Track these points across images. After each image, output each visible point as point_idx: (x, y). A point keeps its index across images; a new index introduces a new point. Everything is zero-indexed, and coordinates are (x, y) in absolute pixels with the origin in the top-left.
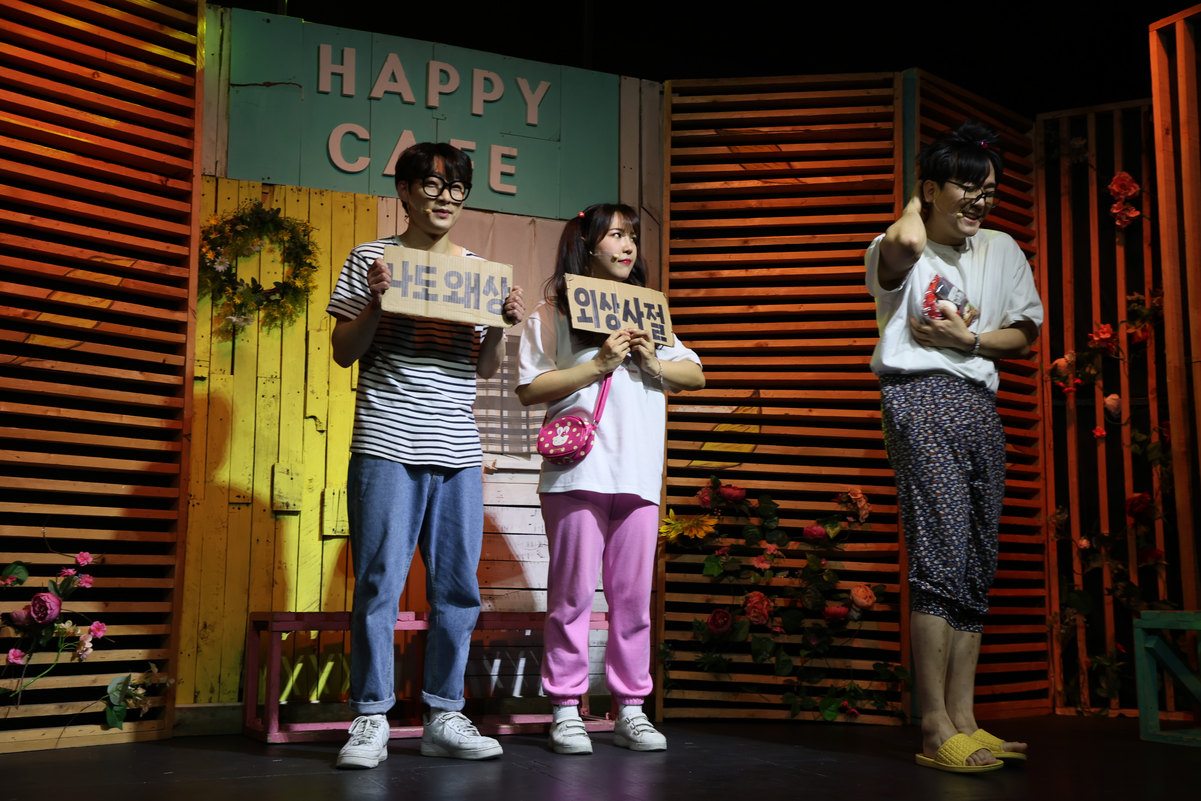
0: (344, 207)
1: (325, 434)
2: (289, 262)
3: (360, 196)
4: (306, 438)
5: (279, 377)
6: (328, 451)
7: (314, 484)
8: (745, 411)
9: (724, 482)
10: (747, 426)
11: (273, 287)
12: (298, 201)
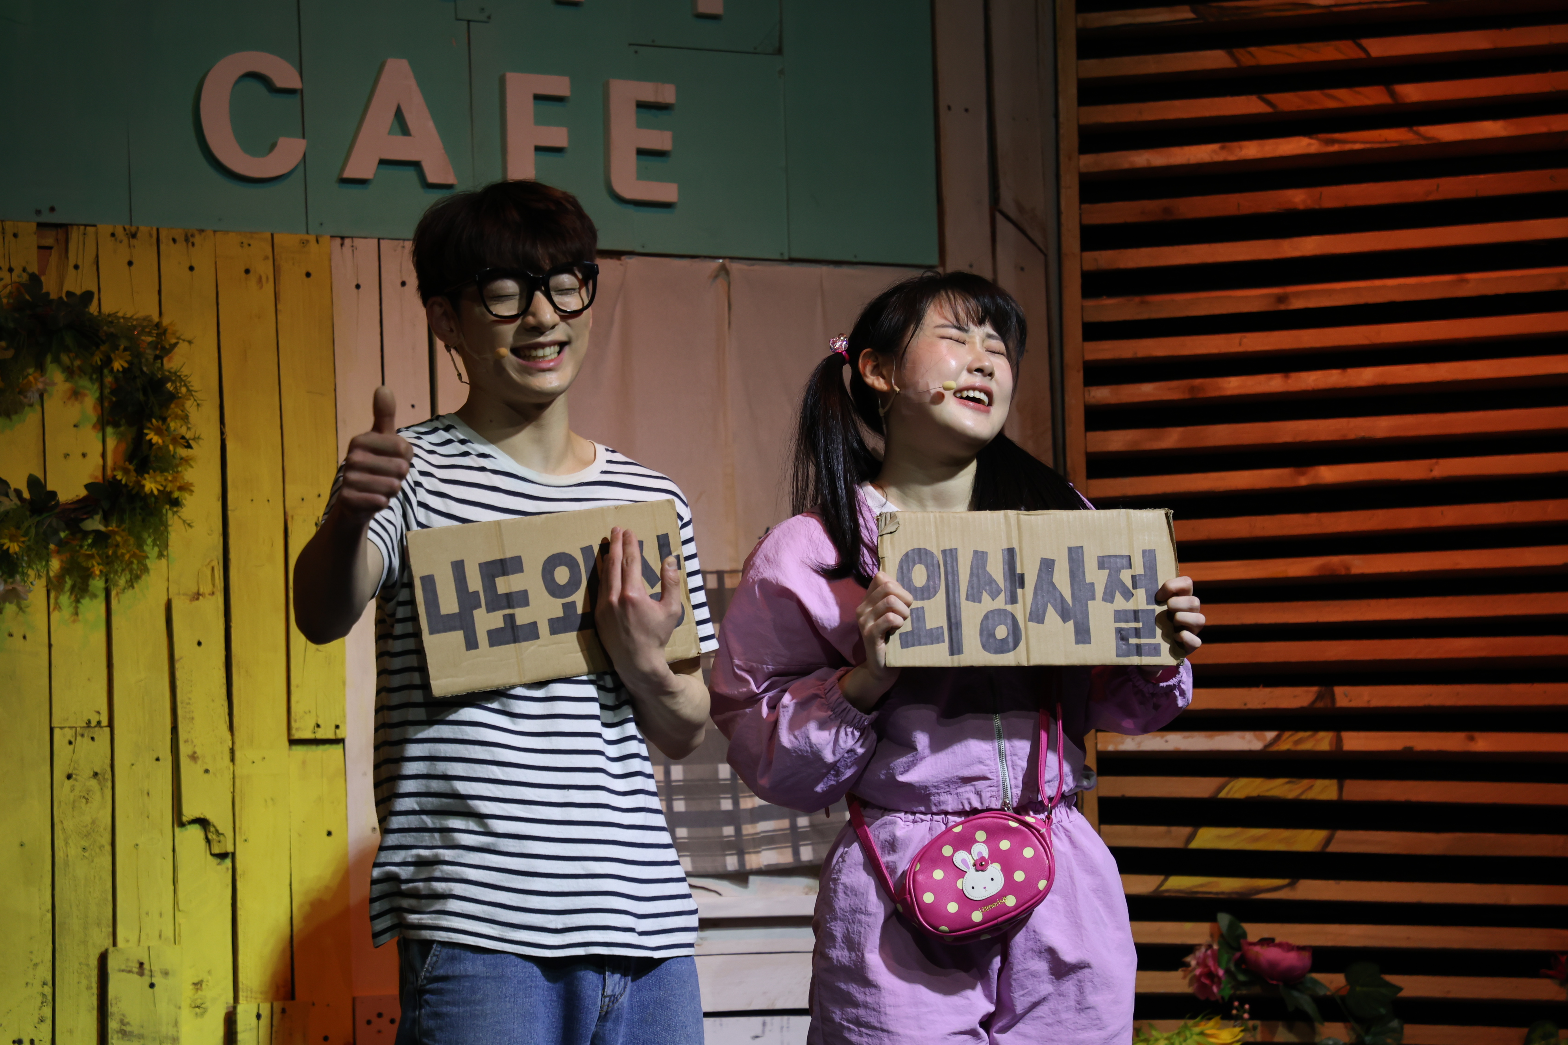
0: (247, 271)
1: (228, 862)
2: (116, 425)
3: (285, 240)
4: (181, 875)
5: (105, 722)
6: (239, 905)
7: (207, 993)
8: (1297, 742)
9: (1254, 931)
10: (1306, 782)
11: (83, 493)
12: (130, 263)
